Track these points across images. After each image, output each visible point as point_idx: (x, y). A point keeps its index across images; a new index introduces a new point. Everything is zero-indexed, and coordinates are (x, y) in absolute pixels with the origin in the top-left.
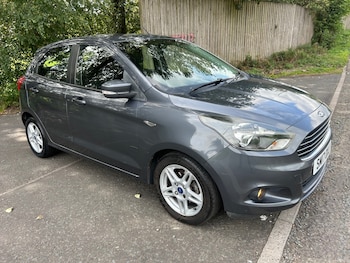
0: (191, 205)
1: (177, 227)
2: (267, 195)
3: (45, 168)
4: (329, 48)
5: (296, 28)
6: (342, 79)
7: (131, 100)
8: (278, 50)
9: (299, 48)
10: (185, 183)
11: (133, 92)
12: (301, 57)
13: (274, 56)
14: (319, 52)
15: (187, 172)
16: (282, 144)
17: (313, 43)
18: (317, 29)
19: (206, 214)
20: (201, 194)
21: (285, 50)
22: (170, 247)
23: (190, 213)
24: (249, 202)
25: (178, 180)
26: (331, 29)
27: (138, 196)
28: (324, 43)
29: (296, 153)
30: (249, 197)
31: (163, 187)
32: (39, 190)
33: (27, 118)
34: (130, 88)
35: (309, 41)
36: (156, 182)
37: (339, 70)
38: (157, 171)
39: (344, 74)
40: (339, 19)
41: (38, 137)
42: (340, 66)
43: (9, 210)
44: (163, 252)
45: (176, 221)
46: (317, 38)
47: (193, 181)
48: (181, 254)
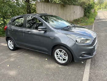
0: (64, 60)
1: (60, 66)
2: (85, 55)
3: (15, 54)
4: (88, 18)
5: (80, 13)
6: (93, 26)
7: (45, 32)
8: (75, 19)
9: (81, 18)
10: (62, 54)
11: (46, 29)
12: (82, 20)
13: (74, 20)
14: (86, 19)
15: (63, 51)
16: (88, 42)
17: (84, 17)
18: (85, 13)
19: (69, 62)
20: (67, 56)
21: (77, 18)
22: (60, 71)
23: (64, 62)
24: (81, 57)
25: (60, 53)
26: (89, 13)
27: (47, 59)
28: (87, 17)
29: (92, 44)
30: (81, 56)
31: (55, 55)
32: (15, 59)
33: (8, 39)
34: (46, 28)
35: (83, 16)
36: (53, 54)
37: (92, 24)
38: (54, 51)
39: (93, 25)
40: (91, 10)
41: (12, 44)
42: (92, 23)
43: (8, 66)
44: (58, 72)
45: (59, 65)
46: (85, 15)
47: (65, 53)
48: (64, 73)
